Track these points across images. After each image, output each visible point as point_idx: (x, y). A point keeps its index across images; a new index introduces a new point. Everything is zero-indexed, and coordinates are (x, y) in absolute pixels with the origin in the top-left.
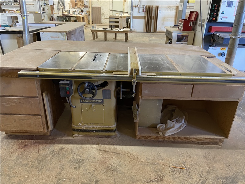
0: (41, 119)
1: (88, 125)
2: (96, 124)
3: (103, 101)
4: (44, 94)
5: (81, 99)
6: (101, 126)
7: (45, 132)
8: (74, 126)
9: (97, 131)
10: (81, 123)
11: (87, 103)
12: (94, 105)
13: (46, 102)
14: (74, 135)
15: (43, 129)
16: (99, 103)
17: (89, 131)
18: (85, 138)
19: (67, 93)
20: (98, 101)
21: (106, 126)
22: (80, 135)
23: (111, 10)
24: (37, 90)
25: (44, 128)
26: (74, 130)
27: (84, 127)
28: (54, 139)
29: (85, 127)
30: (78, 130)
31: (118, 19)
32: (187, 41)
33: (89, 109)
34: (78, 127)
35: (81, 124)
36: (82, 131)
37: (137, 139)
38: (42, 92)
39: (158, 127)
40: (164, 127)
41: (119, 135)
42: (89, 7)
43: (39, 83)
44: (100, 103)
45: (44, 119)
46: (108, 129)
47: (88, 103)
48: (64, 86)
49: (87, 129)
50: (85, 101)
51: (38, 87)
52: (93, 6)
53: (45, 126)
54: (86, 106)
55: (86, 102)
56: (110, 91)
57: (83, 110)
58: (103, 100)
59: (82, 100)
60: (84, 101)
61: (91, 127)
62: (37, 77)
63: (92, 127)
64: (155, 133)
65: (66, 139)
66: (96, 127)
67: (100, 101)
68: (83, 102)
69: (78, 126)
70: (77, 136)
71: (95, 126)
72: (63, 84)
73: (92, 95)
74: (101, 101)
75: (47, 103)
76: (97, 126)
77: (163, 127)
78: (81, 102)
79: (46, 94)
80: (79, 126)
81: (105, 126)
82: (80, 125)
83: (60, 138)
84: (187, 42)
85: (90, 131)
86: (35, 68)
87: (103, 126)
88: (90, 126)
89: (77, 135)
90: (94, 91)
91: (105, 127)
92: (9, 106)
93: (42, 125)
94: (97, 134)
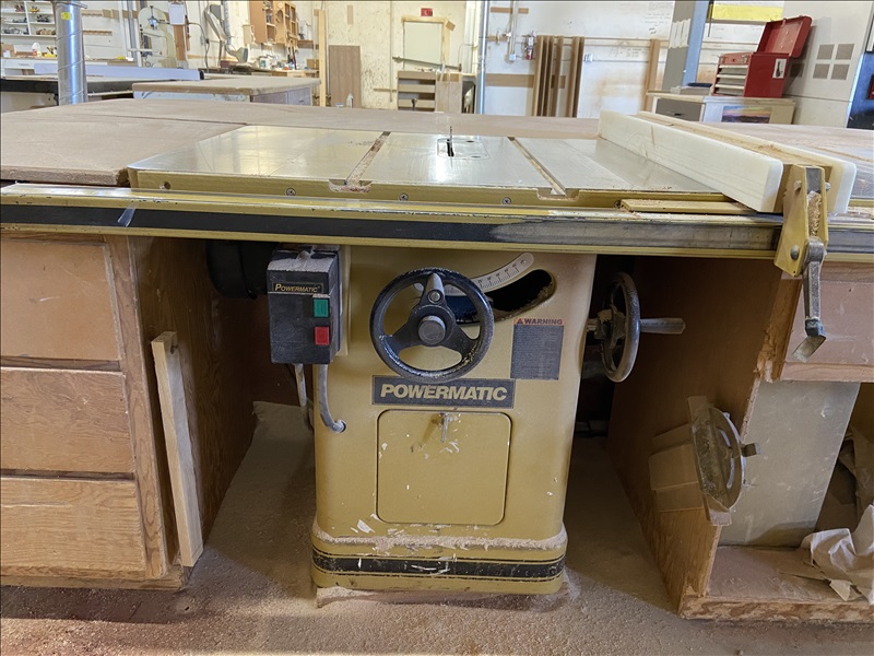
0: (134, 503)
1: (408, 532)
2: (459, 527)
3: (510, 394)
4: (158, 347)
5: (379, 381)
6: (485, 542)
7: (158, 576)
8: (327, 536)
9: (461, 568)
10: (368, 521)
11: (415, 401)
12: (454, 417)
13: (169, 394)
14: (322, 593)
15: (148, 557)
16: (488, 405)
17: (410, 571)
18: (387, 607)
19: (312, 337)
20: (482, 390)
21: (516, 542)
22: (358, 593)
23: (398, 60)
24: (116, 318)
25: (149, 553)
26: (324, 562)
27: (384, 548)
28: (205, 613)
29: (391, 542)
30: (348, 565)
31: (433, 82)
33: (426, 436)
34: (352, 544)
35: (366, 529)
36: (372, 566)
37: (688, 614)
38: (148, 336)
39: (813, 545)
40: (848, 546)
41: (574, 591)
42: (317, 47)
43: (131, 277)
44: (494, 403)
45: (155, 503)
46: (525, 557)
47: (421, 402)
48: (301, 291)
49: (399, 556)
50: (401, 391)
51: (126, 301)
52: (333, 42)
53: (160, 542)
54: (405, 423)
56: (558, 330)
57: (384, 446)
59: (385, 386)
60: (395, 390)
61: (422, 543)
63: (434, 546)
64: (803, 582)
65: (279, 612)
66: (453, 545)
67: (493, 393)
68: (391, 399)
69: (349, 540)
70: (343, 599)
71: (448, 541)
72: (291, 278)
73: (454, 357)
74: (500, 394)
75: (175, 403)
76: (464, 541)
77: (844, 548)
78: (378, 399)
79: (171, 349)
80: (355, 540)
81: (508, 542)
82: (363, 535)
83: (245, 610)
85: (417, 571)
86: (112, 169)
87: (494, 542)
88: (417, 541)
89: (344, 592)
90: (472, 332)
91: (510, 549)
93: (139, 540)
94: (458, 583)
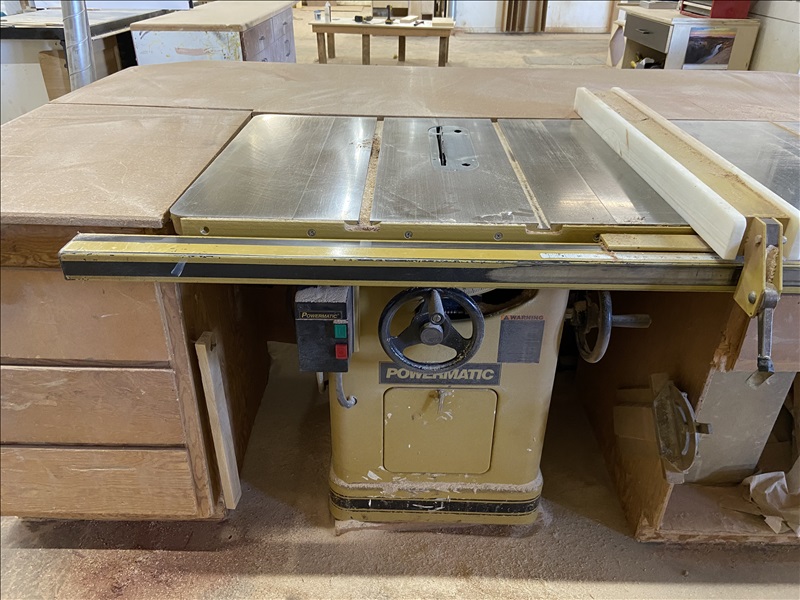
0: (186, 466)
1: (411, 480)
2: (451, 476)
3: (497, 375)
4: (201, 349)
5: (384, 366)
6: (475, 486)
7: (207, 516)
8: (342, 483)
9: (452, 506)
10: (377, 471)
11: (415, 381)
12: (448, 393)
13: (211, 383)
14: (340, 525)
15: (199, 504)
16: (478, 383)
17: (411, 507)
18: (392, 536)
20: (473, 372)
21: (500, 486)
22: (369, 525)
24: (165, 328)
25: (199, 501)
26: (341, 502)
27: (390, 492)
29: (395, 488)
30: (360, 504)
32: (726, 61)
33: (425, 406)
34: (364, 489)
35: (375, 477)
36: (379, 504)
37: (643, 538)
38: (192, 338)
39: (753, 485)
40: (782, 487)
44: (483, 382)
45: (202, 463)
46: (507, 498)
47: (421, 381)
48: (323, 317)
49: (402, 498)
50: (403, 373)
51: (172, 313)
53: (208, 492)
54: (405, 399)
55: (408, 381)
57: (389, 415)
58: (496, 368)
59: (389, 370)
60: (398, 373)
61: (422, 488)
62: (175, 275)
63: (431, 490)
64: (742, 516)
65: (305, 540)
66: (448, 489)
67: (482, 374)
68: (395, 380)
69: (361, 485)
70: (357, 529)
71: (443, 487)
72: (314, 307)
74: (488, 375)
75: (215, 389)
76: (456, 486)
77: (779, 488)
78: (383, 380)
79: (211, 347)
80: (365, 485)
81: (493, 486)
82: (371, 481)
83: (278, 539)
84: (726, 66)
85: (418, 508)
87: (482, 487)
88: (418, 486)
89: (357, 524)
91: (495, 492)
92: (22, 407)
93: (192, 493)
94: (452, 518)
